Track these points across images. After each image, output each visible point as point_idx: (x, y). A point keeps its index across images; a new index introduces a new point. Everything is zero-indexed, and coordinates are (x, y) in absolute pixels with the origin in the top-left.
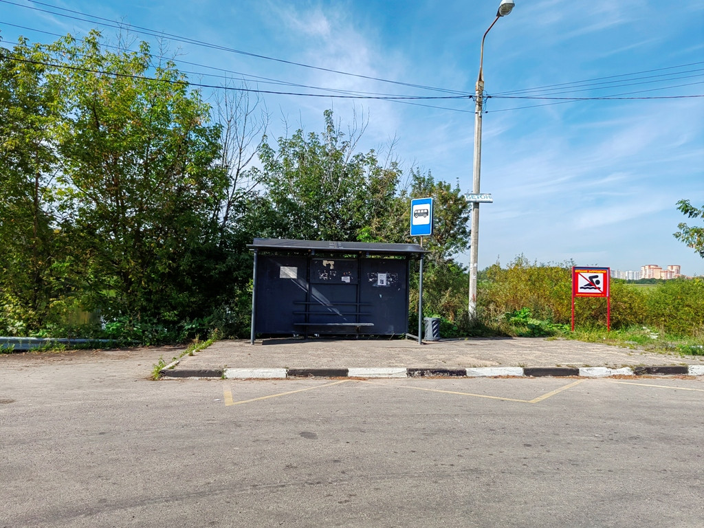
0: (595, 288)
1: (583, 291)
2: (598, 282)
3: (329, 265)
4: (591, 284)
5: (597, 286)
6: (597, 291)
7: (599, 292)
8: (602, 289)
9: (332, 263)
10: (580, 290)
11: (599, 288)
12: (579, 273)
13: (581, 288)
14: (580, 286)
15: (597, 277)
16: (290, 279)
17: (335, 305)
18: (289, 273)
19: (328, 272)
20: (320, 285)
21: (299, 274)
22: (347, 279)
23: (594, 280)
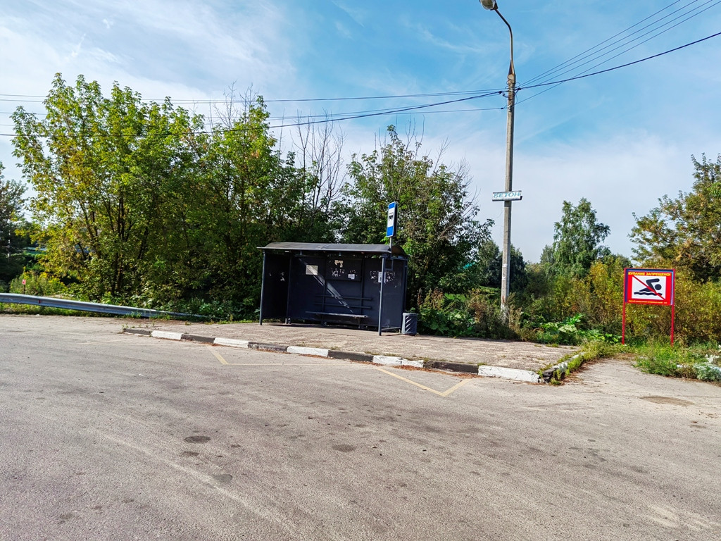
0: (655, 294)
1: (638, 296)
2: (659, 287)
3: (339, 264)
4: (649, 289)
5: (657, 291)
6: (657, 298)
7: (660, 299)
8: (664, 296)
9: (341, 262)
10: (634, 296)
11: (660, 295)
12: (633, 276)
13: (635, 293)
14: (633, 291)
15: (658, 280)
16: (313, 275)
17: (345, 299)
18: (312, 270)
19: (338, 270)
20: (334, 282)
21: (319, 271)
22: (352, 277)
23: (654, 284)
